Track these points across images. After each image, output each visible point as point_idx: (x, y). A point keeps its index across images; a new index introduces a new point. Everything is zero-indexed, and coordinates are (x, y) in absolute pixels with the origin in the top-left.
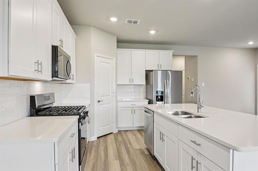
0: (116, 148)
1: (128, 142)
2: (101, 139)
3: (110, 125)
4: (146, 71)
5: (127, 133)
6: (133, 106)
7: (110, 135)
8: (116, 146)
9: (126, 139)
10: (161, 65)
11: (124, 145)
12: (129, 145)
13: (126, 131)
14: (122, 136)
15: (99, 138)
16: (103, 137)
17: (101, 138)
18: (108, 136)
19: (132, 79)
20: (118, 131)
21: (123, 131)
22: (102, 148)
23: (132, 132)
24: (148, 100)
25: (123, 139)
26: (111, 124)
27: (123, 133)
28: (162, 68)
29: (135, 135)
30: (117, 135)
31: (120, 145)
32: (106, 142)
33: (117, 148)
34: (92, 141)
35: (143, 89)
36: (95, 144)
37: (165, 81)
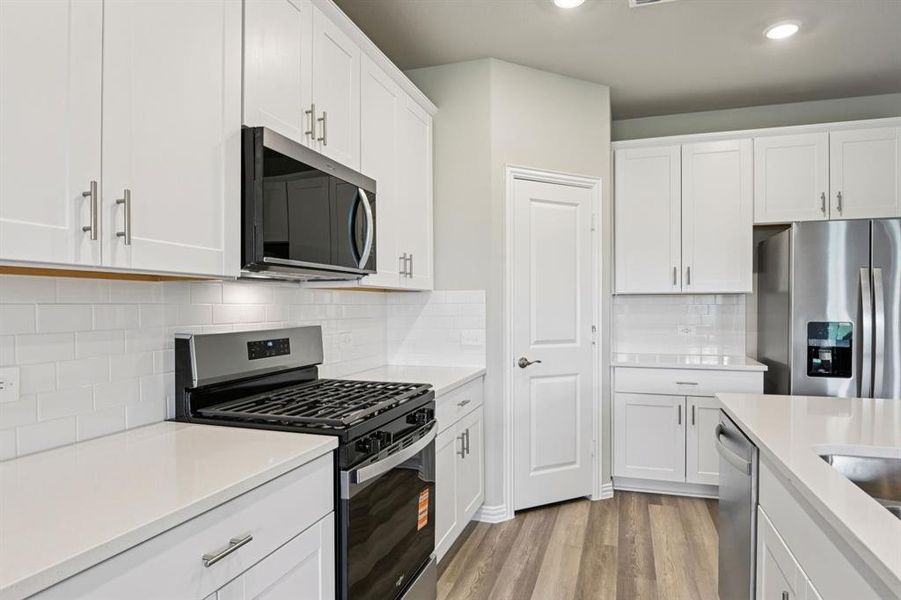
0: (575, 582)
1: (641, 563)
2: (531, 521)
3: (574, 463)
4: (756, 228)
5: (654, 509)
6: (686, 390)
7: (573, 505)
8: (581, 574)
9: (639, 539)
10: (839, 197)
11: (621, 573)
12: (641, 582)
13: (653, 498)
14: (624, 519)
15: (522, 516)
16: (542, 512)
17: (529, 517)
18: (564, 508)
19: (685, 271)
20: (615, 491)
21: (635, 499)
22: (515, 568)
23: (677, 506)
24: (766, 368)
25: (621, 541)
26: (578, 461)
27: (634, 509)
28: (844, 208)
29: (687, 526)
30: (604, 513)
31: (597, 571)
32: (543, 539)
33: (578, 585)
34: (492, 525)
35: (743, 315)
36: (496, 539)
37: (864, 272)
